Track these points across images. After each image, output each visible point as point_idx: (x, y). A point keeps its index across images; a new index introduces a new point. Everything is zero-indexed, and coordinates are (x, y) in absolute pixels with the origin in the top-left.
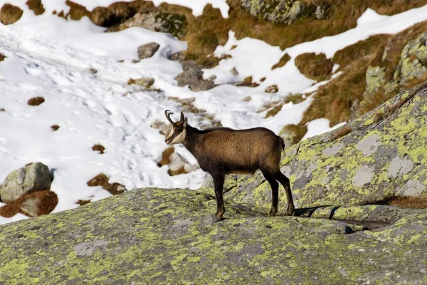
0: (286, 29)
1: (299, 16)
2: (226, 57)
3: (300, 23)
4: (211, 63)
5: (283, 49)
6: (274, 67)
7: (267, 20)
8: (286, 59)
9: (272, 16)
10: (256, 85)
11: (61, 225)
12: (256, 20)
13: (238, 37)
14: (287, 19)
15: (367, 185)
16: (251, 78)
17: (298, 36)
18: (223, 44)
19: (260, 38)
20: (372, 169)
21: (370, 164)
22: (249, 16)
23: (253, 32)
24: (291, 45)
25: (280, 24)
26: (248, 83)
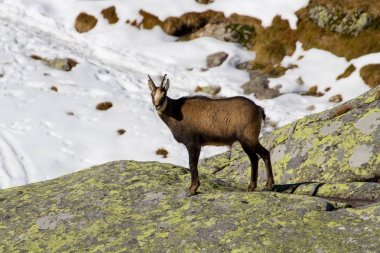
0: (352, 41)
1: (366, 27)
2: (292, 67)
3: (367, 35)
4: (278, 73)
5: (348, 60)
6: (340, 77)
7: (334, 31)
8: (351, 69)
9: (339, 28)
10: (321, 95)
11: (26, 197)
12: (323, 32)
13: (306, 48)
14: (354, 31)
15: (365, 166)
16: (316, 88)
17: (363, 48)
18: (290, 55)
19: (327, 49)
20: (371, 148)
21: (369, 144)
22: (317, 27)
23: (321, 43)
24: (357, 56)
25: (347, 35)
26: (313, 92)
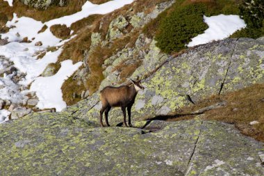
0: (44, 12)
1: (51, 5)
2: (13, 27)
3: (52, 8)
4: (5, 30)
5: (43, 22)
6: (39, 32)
7: (33, 7)
8: (45, 27)
9: (36, 5)
10: (30, 42)
11: (6, 133)
12: (28, 7)
13: (19, 16)
14: (45, 6)
15: (142, 109)
16: (27, 38)
17: (51, 16)
18: (11, 20)
19: (30, 17)
22: (24, 5)
23: (27, 14)
24: (48, 20)
25: (41, 9)
26: (26, 40)
